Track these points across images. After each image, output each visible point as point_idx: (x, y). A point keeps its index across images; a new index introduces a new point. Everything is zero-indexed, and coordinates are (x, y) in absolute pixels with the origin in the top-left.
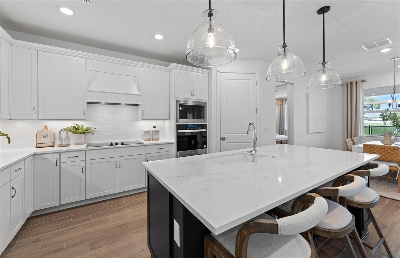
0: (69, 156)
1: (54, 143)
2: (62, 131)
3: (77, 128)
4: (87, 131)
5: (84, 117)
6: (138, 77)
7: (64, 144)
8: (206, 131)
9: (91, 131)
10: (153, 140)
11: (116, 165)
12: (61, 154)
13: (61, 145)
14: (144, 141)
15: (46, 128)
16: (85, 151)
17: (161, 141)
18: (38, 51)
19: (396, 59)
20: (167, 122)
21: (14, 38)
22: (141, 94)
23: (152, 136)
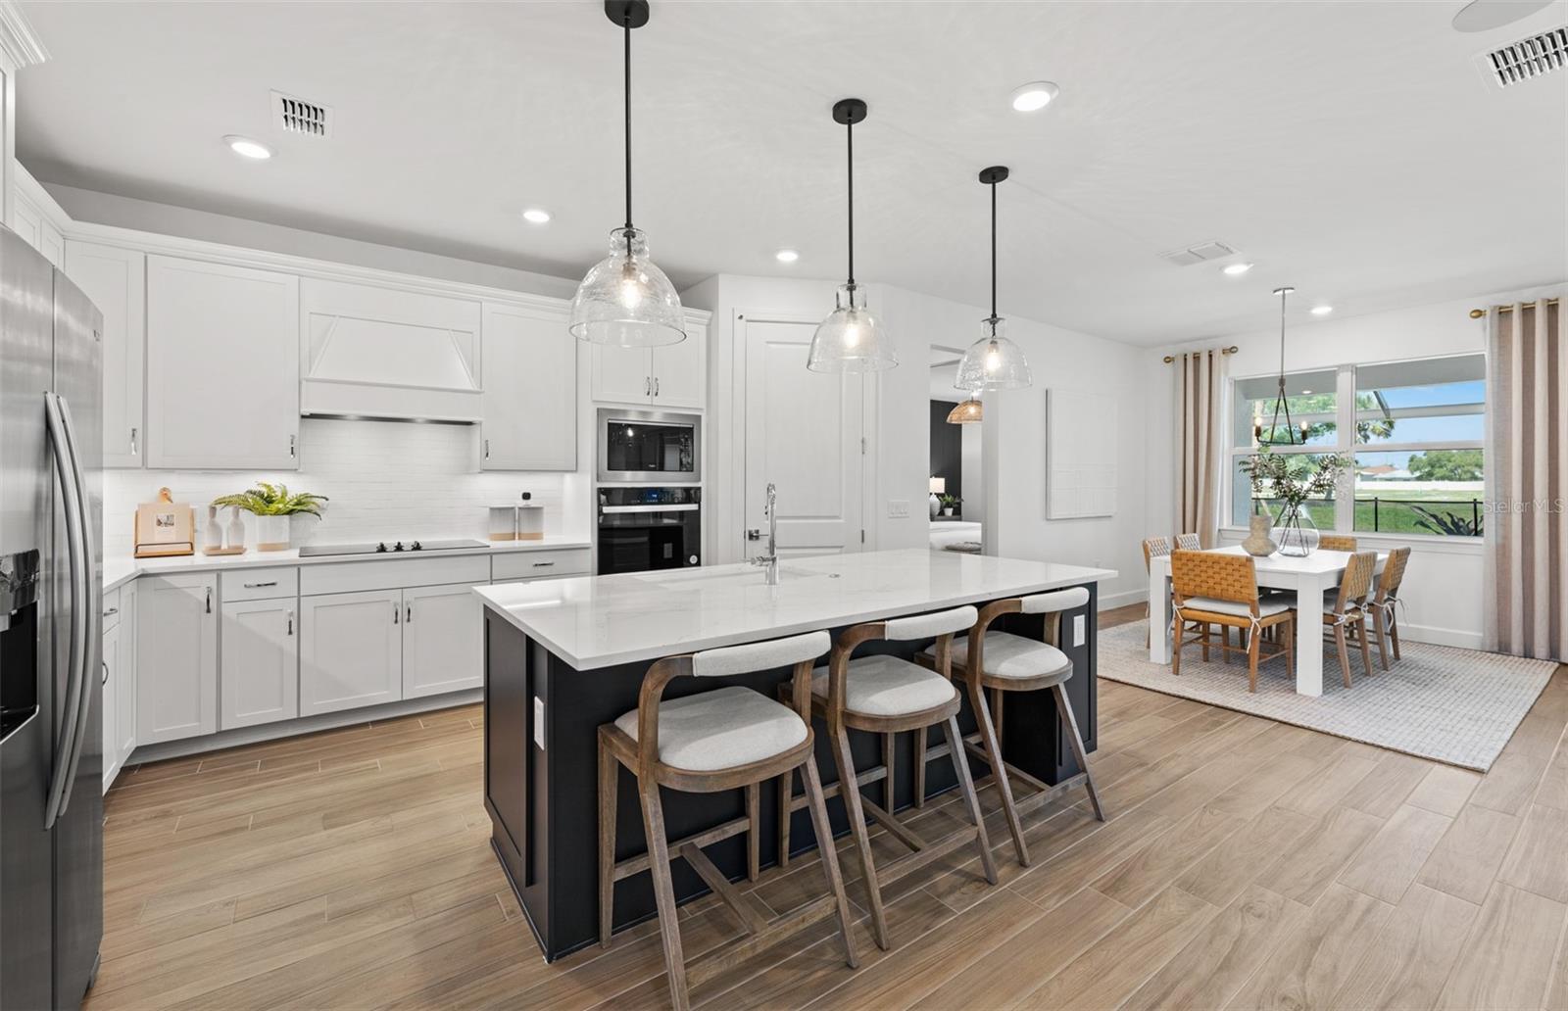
0: (248, 583)
1: (192, 544)
2: (218, 507)
3: (266, 495)
4: (299, 508)
5: (292, 462)
6: (471, 333)
7: (224, 546)
8: (697, 508)
9: (310, 507)
10: (519, 539)
11: (397, 614)
12: (224, 574)
13: (216, 552)
14: (492, 539)
15: (165, 494)
16: (298, 566)
17: (549, 539)
18: (149, 256)
19: (1286, 292)
20: (568, 477)
21: (74, 217)
22: (481, 388)
23: (517, 524)
